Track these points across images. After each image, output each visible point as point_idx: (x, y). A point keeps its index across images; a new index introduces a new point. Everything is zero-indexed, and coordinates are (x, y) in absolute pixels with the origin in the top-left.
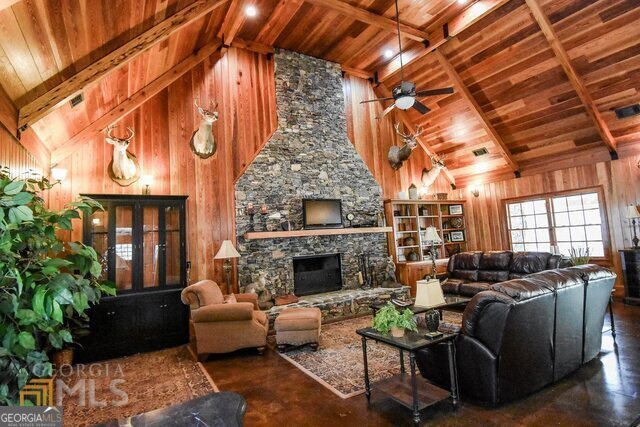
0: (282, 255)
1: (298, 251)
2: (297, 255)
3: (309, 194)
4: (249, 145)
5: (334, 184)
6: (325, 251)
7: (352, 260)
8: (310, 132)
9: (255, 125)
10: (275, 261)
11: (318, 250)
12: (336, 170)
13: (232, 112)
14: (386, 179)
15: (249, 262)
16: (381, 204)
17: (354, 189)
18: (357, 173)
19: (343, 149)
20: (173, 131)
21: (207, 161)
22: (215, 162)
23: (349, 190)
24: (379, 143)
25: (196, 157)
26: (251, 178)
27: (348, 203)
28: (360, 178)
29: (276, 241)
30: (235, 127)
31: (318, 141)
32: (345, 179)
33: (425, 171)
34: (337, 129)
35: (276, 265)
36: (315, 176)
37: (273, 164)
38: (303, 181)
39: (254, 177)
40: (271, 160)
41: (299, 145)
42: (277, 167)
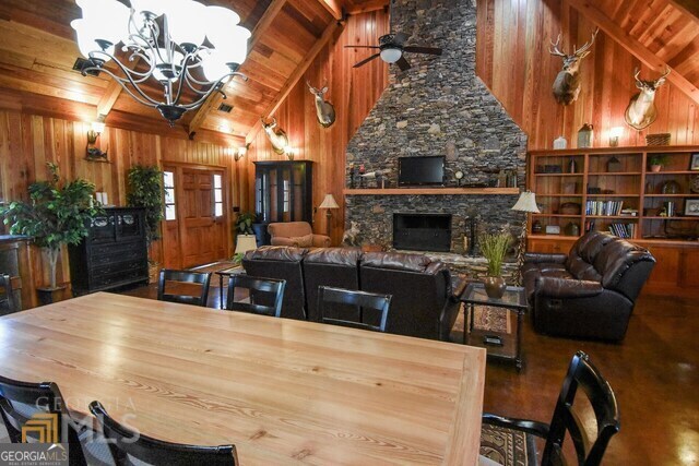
0: (382, 210)
1: (397, 208)
2: (397, 211)
3: (414, 151)
4: (361, 109)
5: (448, 138)
6: (426, 211)
7: (462, 223)
8: (423, 82)
9: (368, 88)
10: (375, 214)
11: (420, 208)
12: (452, 120)
13: (349, 80)
14: (542, 122)
15: (353, 213)
16: (522, 156)
17: (477, 141)
18: (486, 119)
19: (465, 92)
20: (307, 109)
21: (329, 129)
22: (334, 130)
23: (469, 143)
24: (538, 71)
25: (321, 127)
26: (358, 140)
27: (465, 158)
28: (489, 126)
29: (378, 197)
30: (351, 94)
31: (431, 90)
32: (465, 130)
33: (635, 97)
34: (460, 69)
35: (376, 218)
36: (424, 131)
37: (378, 124)
38: (410, 138)
39: (362, 139)
40: (377, 120)
41: (407, 100)
42: (382, 127)
